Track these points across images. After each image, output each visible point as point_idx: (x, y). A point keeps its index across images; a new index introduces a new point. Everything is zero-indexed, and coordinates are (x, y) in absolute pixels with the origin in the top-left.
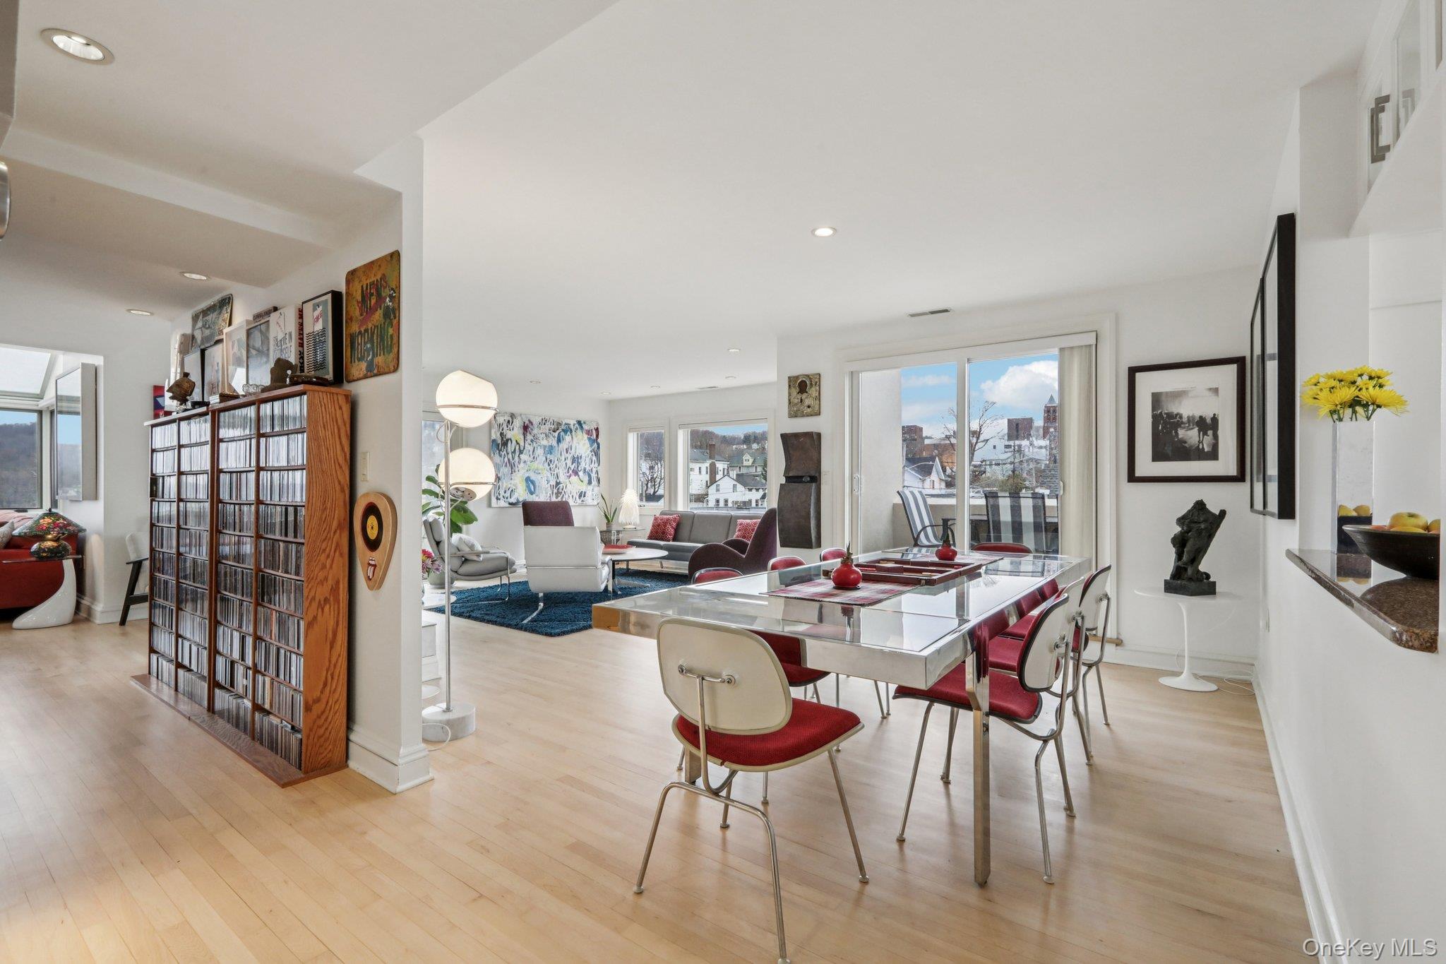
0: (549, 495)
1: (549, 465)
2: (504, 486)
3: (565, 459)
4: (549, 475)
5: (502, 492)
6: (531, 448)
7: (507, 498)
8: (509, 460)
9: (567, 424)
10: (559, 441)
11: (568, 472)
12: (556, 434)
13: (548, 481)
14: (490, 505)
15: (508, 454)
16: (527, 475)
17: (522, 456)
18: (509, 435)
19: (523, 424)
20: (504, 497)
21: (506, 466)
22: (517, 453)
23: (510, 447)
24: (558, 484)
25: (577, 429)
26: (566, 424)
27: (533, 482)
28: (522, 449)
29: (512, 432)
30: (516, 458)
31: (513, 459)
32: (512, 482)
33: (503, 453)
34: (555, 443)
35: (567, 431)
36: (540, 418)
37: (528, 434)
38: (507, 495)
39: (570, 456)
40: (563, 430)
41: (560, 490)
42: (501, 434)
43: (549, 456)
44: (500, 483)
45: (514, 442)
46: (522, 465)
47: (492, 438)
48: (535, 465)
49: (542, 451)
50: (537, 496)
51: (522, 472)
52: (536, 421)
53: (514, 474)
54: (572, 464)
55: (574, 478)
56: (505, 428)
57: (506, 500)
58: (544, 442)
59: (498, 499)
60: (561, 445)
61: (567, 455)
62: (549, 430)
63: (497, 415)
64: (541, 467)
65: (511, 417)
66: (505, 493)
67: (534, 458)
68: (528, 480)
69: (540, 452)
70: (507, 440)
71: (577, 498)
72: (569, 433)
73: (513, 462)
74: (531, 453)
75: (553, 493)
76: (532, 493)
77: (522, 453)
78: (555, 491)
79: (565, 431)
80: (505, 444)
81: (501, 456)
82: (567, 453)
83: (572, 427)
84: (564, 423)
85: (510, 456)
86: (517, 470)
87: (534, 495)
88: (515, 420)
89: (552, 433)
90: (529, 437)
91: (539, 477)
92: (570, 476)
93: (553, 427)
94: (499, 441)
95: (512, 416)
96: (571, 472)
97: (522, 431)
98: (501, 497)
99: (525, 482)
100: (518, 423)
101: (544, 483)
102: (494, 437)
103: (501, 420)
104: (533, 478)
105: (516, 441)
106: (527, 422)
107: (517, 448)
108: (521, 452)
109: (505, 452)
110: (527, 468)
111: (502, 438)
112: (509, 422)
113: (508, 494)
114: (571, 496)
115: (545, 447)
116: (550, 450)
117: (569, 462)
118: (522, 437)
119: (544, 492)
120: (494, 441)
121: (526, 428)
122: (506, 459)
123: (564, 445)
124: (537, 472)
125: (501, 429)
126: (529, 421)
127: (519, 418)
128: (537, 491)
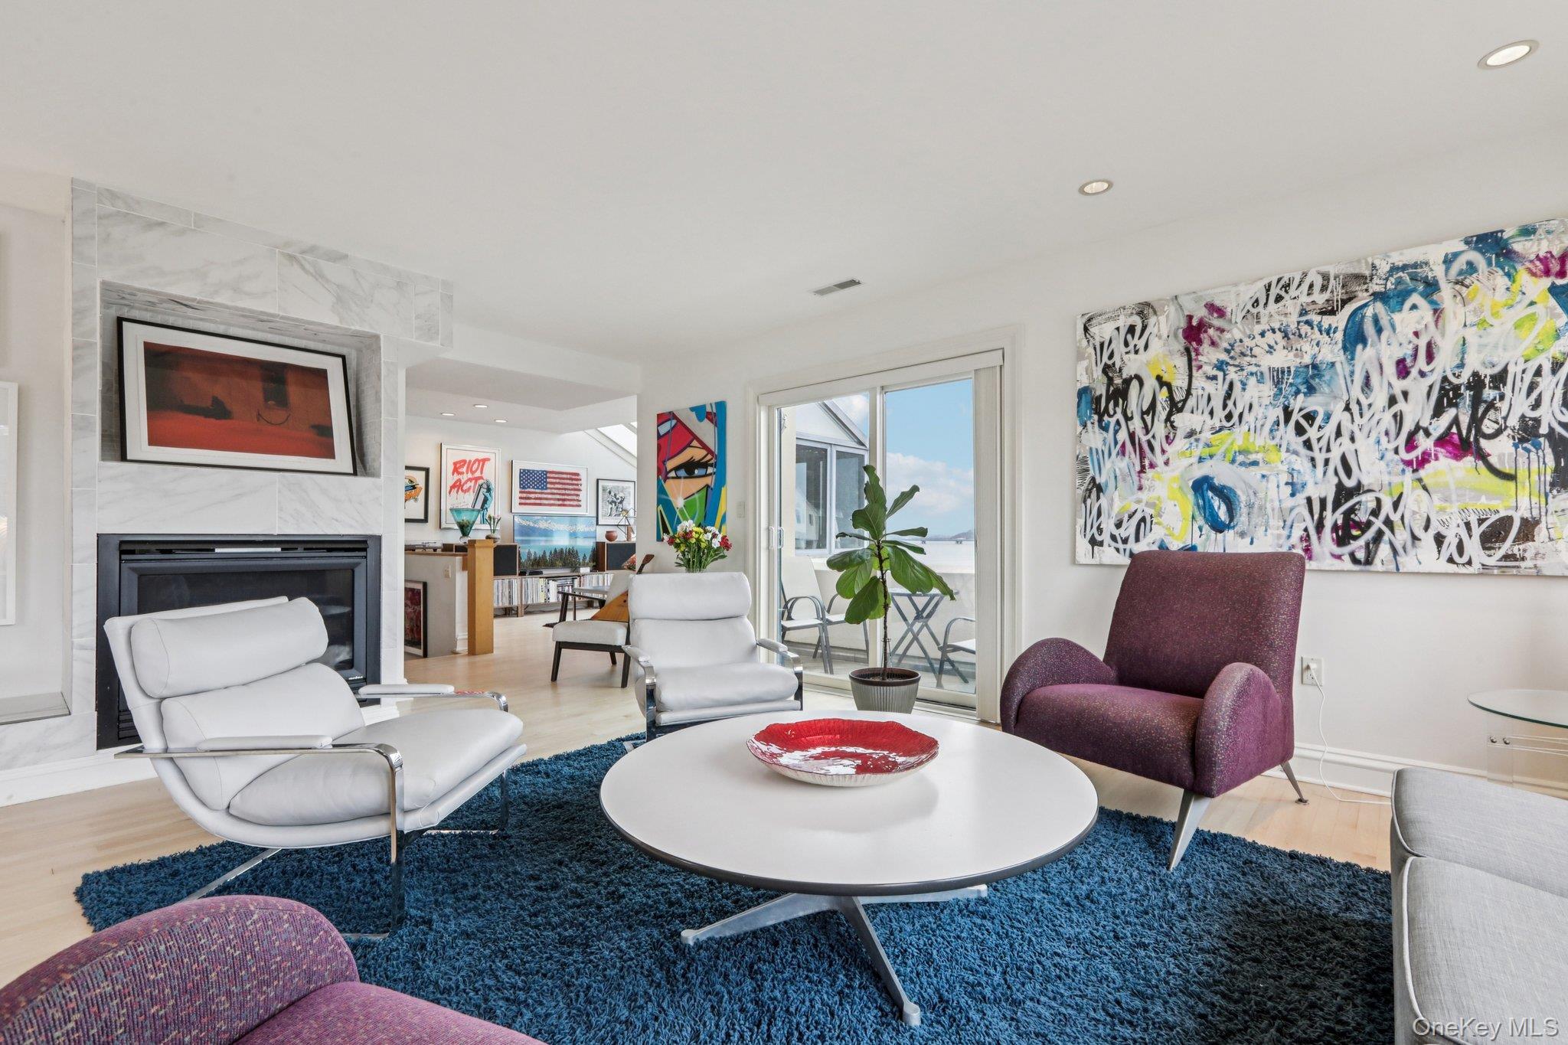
0: (1298, 532)
1: (1300, 430)
2: (1116, 509)
3: (1392, 401)
4: (1301, 464)
5: (1108, 526)
6: (1218, 390)
7: (1125, 541)
8: (1132, 436)
9: (1404, 268)
10: (1355, 338)
11: (1410, 445)
12: (1340, 320)
13: (1295, 488)
14: (1074, 561)
15: (1128, 419)
16: (1199, 472)
17: (1177, 418)
18: (1132, 365)
19: (1183, 324)
20: (1113, 538)
21: (1123, 452)
22: (1162, 413)
23: (1136, 400)
24: (1343, 494)
25: (1471, 267)
26: (1394, 269)
27: (1226, 495)
28: (1179, 396)
29: (1143, 356)
30: (1160, 429)
31: (1147, 432)
32: (1144, 496)
33: (1113, 421)
34: (1330, 352)
35: (1403, 295)
36: (1260, 286)
37: (1206, 347)
38: (1122, 533)
39: (1417, 387)
40: (1377, 296)
41: (1362, 516)
42: (1106, 369)
43: (1298, 403)
44: (1103, 500)
45: (1151, 383)
46: (1180, 443)
47: (1079, 386)
48: (1237, 437)
49: (1268, 389)
50: (1242, 535)
51: (1179, 464)
52: (1234, 302)
53: (1150, 473)
54: (1438, 412)
55: (1444, 469)
56: (1118, 347)
57: (1121, 546)
58: (1282, 359)
59: (1093, 542)
60: (1364, 355)
61: (1399, 385)
62: (1303, 312)
63: (1094, 322)
64: (1261, 440)
65: (1140, 313)
66: (1119, 525)
67: (1229, 417)
68: (1202, 486)
69: (1258, 394)
70: (1127, 382)
71: (1473, 547)
72: (1415, 298)
73: (1144, 439)
74: (1217, 403)
75: (1320, 527)
76: (1218, 527)
77: (1180, 410)
78: (1332, 518)
79: (1388, 298)
80: (1120, 394)
81: (1105, 429)
82: (1403, 370)
83: (1438, 271)
84: (1383, 268)
85: (1136, 425)
86: (1159, 459)
87: (1229, 534)
88: (1152, 320)
89: (1316, 318)
90: (1209, 356)
91: (1255, 472)
92: (1424, 460)
93: (1320, 299)
94: (1101, 390)
95: (1144, 310)
96: (1425, 444)
97: (1180, 344)
98: (1105, 537)
99: (1190, 496)
100: (1165, 326)
101: (1275, 493)
102: (1085, 382)
103: (1103, 331)
104: (1223, 473)
105: (1159, 378)
106: (1200, 312)
107: (1163, 395)
108: (1175, 407)
109: (1119, 416)
110: (1199, 450)
111: (1110, 380)
112: (1131, 330)
113: (1128, 529)
114: (1428, 539)
115: (1278, 377)
116: (1311, 377)
117: (1417, 410)
118: (1181, 362)
119: (1275, 522)
120: (1083, 392)
121: (1193, 333)
122: (1123, 436)
123: (1384, 351)
124: (1244, 459)
125: (1106, 354)
126: (1212, 308)
127: (1171, 309)
128: (1242, 518)
